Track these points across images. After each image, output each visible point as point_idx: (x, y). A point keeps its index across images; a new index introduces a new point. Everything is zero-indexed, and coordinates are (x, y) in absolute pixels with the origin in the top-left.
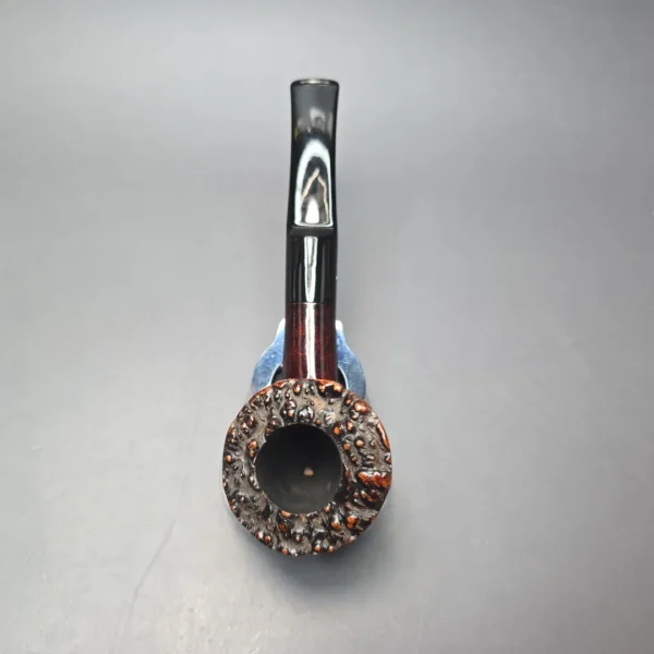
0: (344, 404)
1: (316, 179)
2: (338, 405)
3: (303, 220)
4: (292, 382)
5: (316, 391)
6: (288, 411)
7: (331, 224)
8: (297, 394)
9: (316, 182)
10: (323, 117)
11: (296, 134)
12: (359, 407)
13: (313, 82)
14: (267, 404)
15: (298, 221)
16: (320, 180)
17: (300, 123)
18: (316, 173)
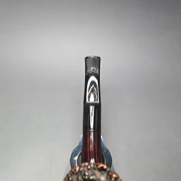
0: (108, 174)
1: (93, 87)
2: (106, 174)
3: (89, 100)
4: (87, 164)
5: (96, 169)
6: (85, 177)
7: (99, 102)
8: (89, 169)
9: (93, 89)
10: (95, 69)
11: (87, 74)
12: (114, 176)
13: (92, 57)
14: (77, 173)
15: (87, 101)
16: (94, 88)
17: (88, 71)
18: (93, 85)
